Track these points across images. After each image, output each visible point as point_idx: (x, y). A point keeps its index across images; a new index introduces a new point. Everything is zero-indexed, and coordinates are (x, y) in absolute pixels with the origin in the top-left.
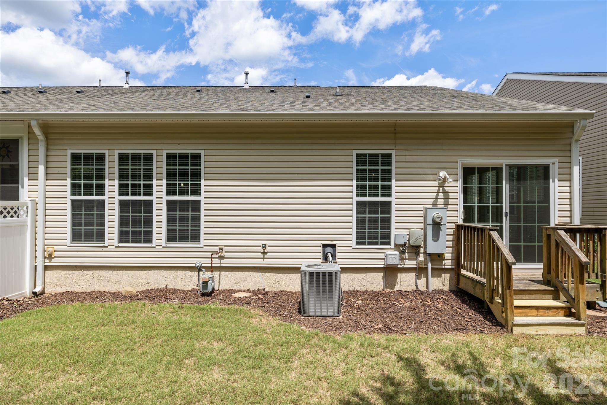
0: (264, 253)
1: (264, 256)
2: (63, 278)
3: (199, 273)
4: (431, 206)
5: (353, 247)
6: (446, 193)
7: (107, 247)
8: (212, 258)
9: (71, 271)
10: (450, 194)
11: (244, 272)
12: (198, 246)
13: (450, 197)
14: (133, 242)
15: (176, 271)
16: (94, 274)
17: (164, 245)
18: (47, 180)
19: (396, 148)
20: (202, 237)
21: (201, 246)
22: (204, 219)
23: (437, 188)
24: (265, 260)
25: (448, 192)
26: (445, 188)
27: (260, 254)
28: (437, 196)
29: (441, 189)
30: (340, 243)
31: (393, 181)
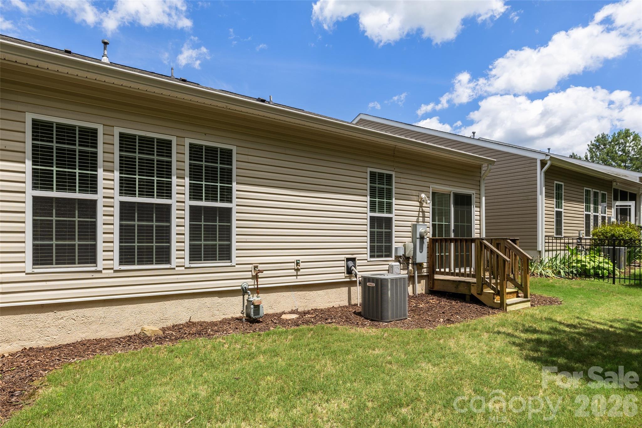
0: (298, 270)
1: (297, 273)
2: (15, 328)
3: (244, 296)
4: (416, 223)
5: (368, 260)
7: (100, 272)
9: (32, 315)
10: (425, 213)
11: (277, 292)
12: (229, 264)
13: (425, 216)
14: (140, 262)
15: (202, 299)
16: (76, 315)
17: (187, 265)
19: (395, 170)
20: (234, 253)
21: (233, 264)
22: (237, 231)
23: (419, 208)
24: (298, 277)
27: (293, 271)
28: (419, 214)
29: (421, 208)
30: (359, 257)
31: (394, 199)
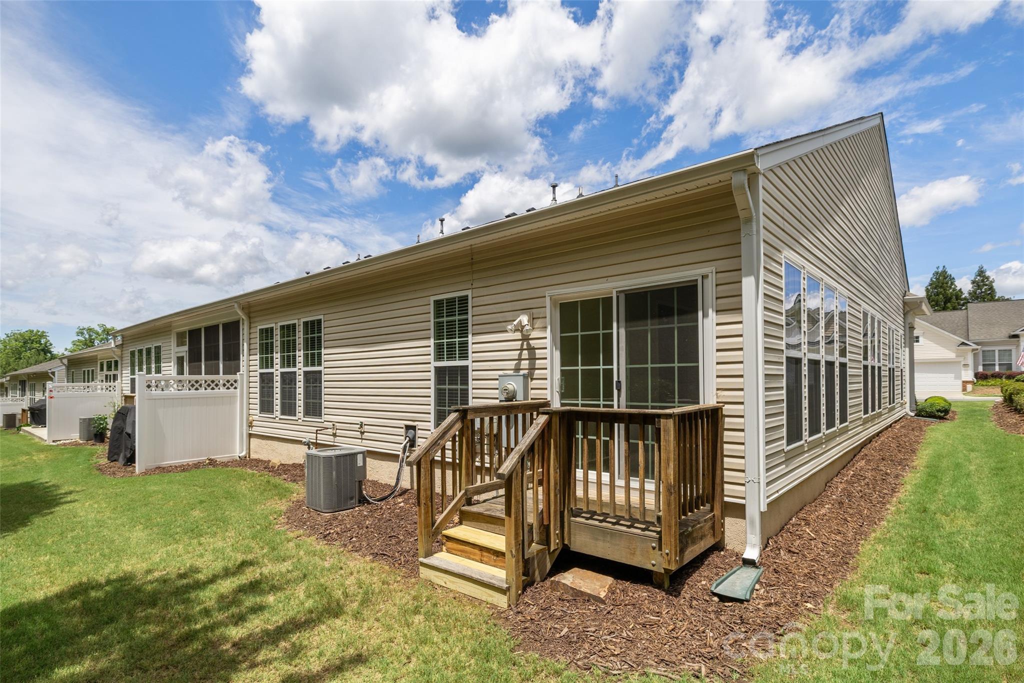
0: (362, 433)
1: (364, 436)
4: (512, 372)
5: (432, 431)
6: (531, 349)
7: (275, 419)
8: (317, 433)
10: (537, 351)
13: (537, 357)
14: (287, 414)
17: (303, 418)
18: (250, 355)
19: (473, 287)
20: (323, 410)
21: (323, 420)
22: (324, 391)
23: (520, 342)
24: (363, 441)
25: (535, 349)
26: (531, 342)
27: (359, 433)
28: (520, 355)
29: (525, 343)
30: (421, 425)
31: (470, 336)
